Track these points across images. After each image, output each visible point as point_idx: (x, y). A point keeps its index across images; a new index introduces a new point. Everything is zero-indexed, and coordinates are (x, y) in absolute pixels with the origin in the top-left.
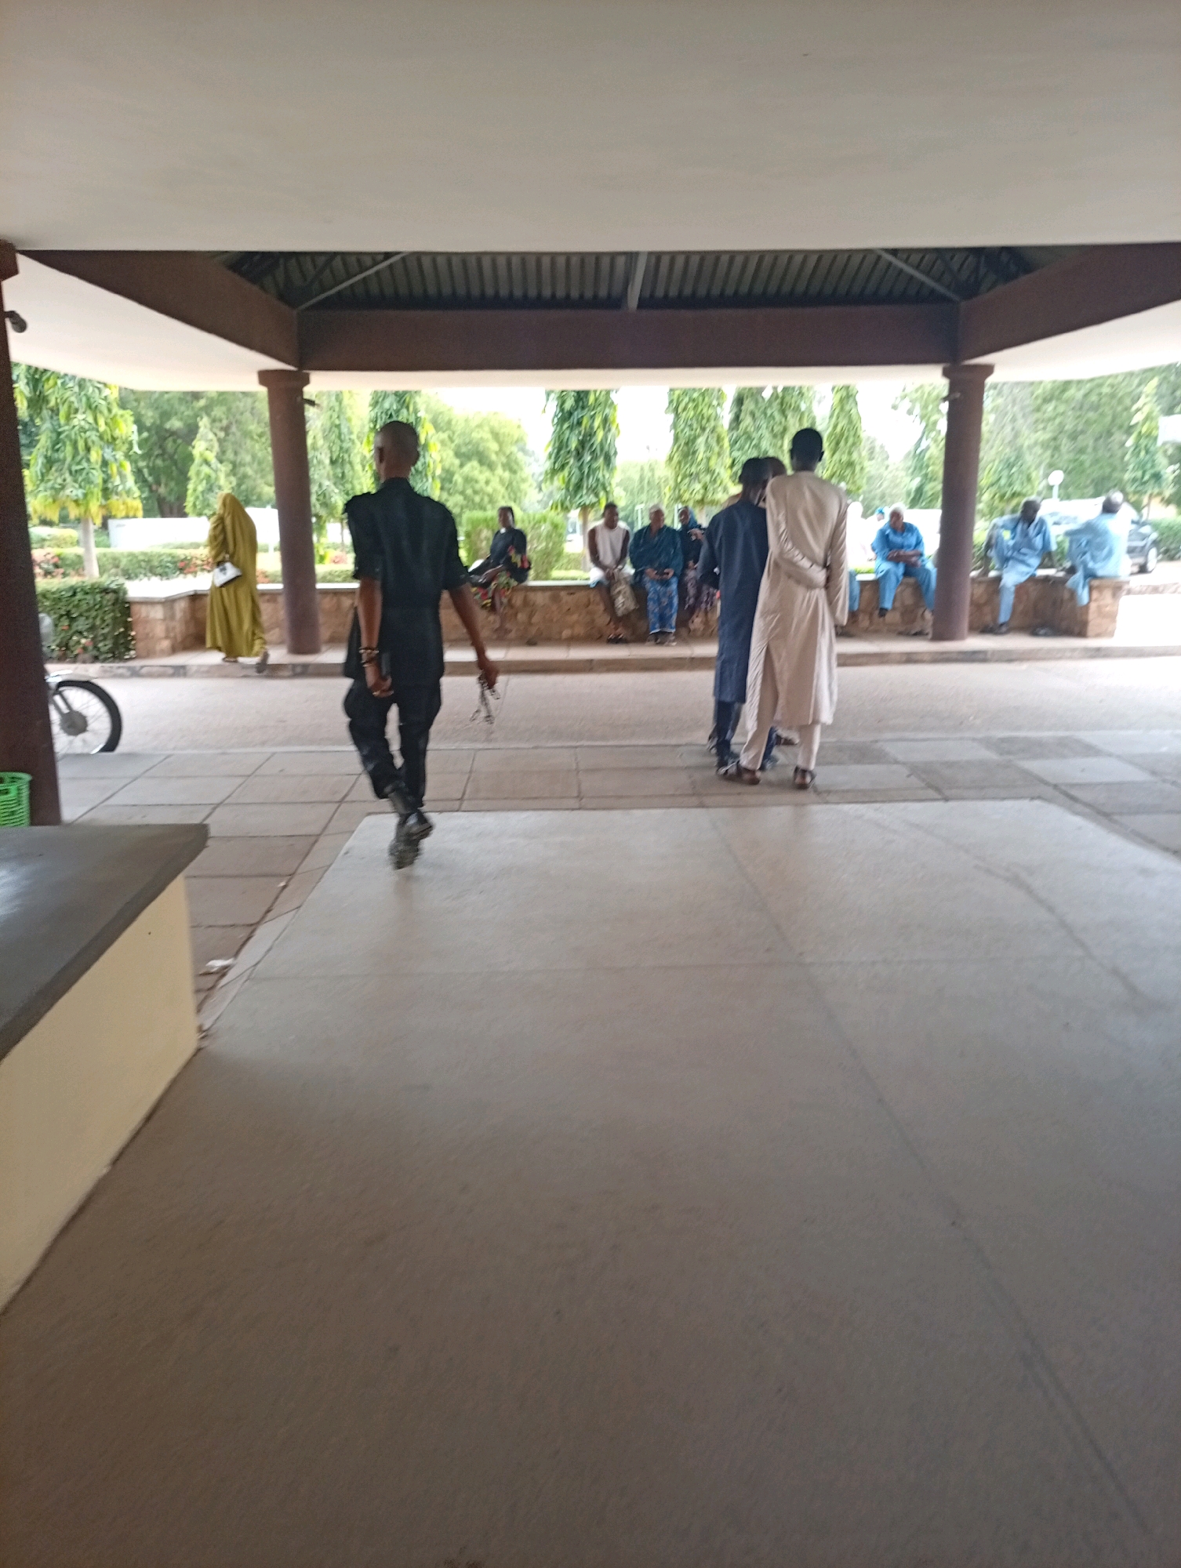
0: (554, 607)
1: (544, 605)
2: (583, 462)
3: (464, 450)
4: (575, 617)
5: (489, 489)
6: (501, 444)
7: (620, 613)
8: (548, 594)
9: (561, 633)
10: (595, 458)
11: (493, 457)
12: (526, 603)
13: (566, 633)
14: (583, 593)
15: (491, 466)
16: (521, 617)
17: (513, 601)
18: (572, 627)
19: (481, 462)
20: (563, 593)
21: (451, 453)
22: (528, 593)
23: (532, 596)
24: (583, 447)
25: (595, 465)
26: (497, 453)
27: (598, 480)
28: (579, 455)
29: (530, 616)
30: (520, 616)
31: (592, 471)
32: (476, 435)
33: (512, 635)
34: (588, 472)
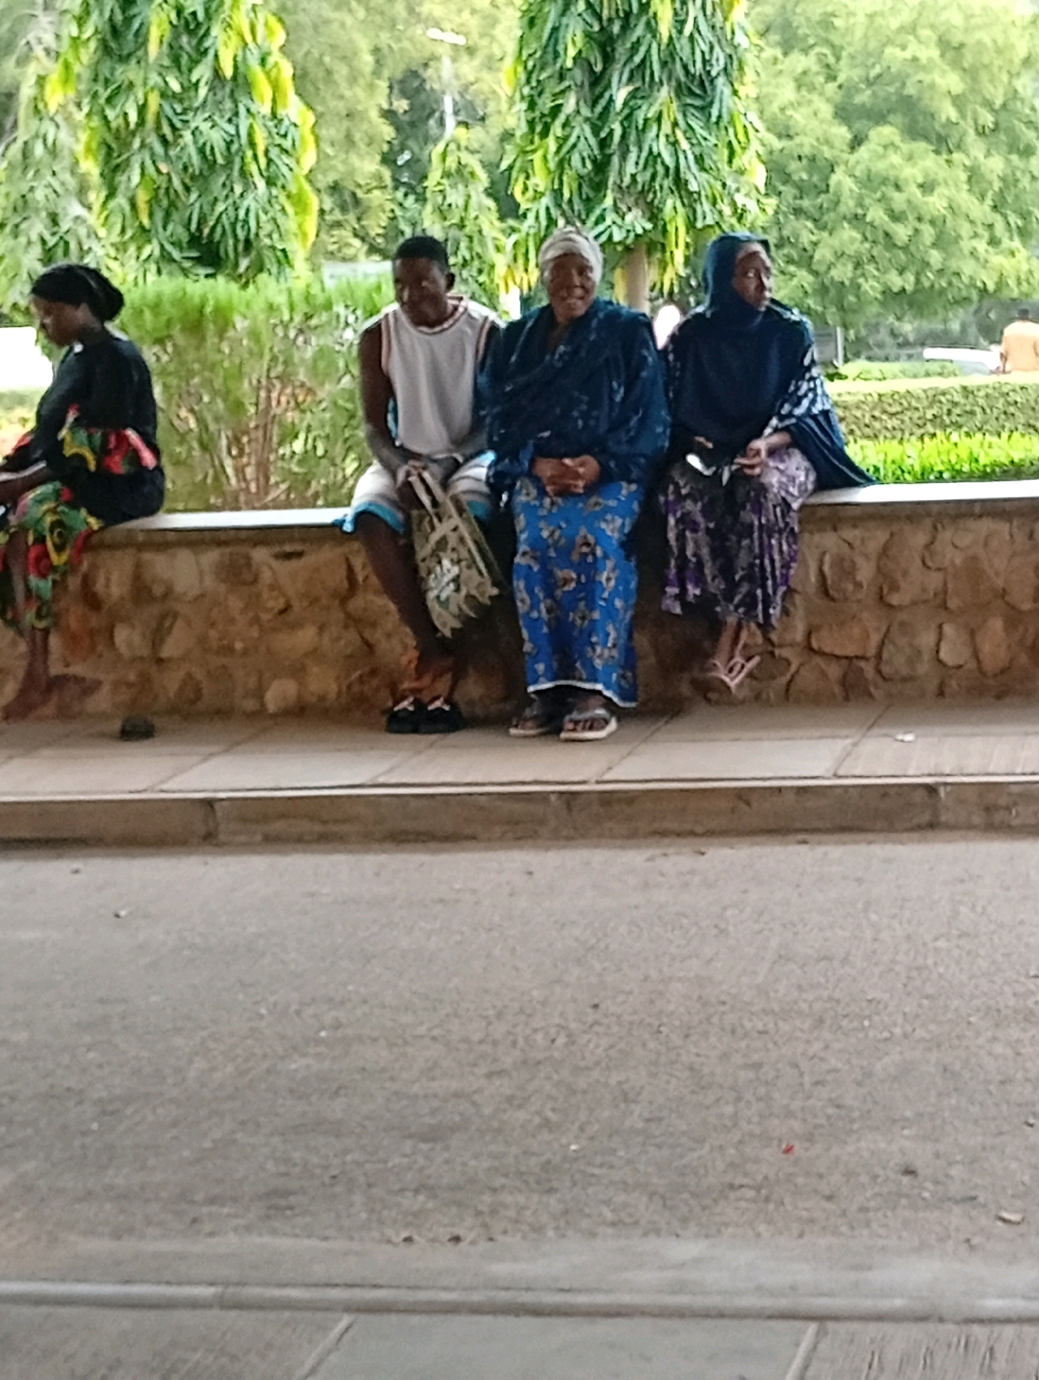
0: (235, 604)
1: (203, 596)
2: (607, 109)
3: (863, 97)
4: (306, 637)
5: (936, 203)
6: (971, 74)
7: (446, 622)
8: (211, 557)
9: (259, 693)
10: (643, 88)
11: (948, 112)
12: (141, 590)
13: (279, 692)
14: (328, 554)
15: (943, 142)
16: (127, 638)
17: (99, 587)
18: (297, 671)
19: (914, 132)
20: (260, 555)
21: (826, 110)
22: (147, 556)
23: (160, 565)
24: (608, 59)
25: (646, 111)
26: (958, 101)
27: (654, 157)
28: (597, 83)
29: (158, 635)
30: (122, 635)
31: (634, 130)
32: (895, 55)
33: (101, 701)
34: (624, 136)
